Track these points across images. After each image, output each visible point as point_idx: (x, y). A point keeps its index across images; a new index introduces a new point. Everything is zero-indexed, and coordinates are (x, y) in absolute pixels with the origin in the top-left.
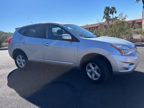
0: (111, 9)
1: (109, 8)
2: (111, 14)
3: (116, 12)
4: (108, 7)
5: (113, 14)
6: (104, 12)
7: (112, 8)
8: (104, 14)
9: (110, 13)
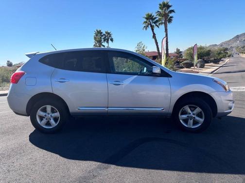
0: (104, 35)
1: (102, 33)
2: (106, 42)
3: (112, 40)
4: (100, 31)
5: (108, 42)
6: (95, 38)
7: (106, 33)
8: (94, 41)
9: (104, 41)
